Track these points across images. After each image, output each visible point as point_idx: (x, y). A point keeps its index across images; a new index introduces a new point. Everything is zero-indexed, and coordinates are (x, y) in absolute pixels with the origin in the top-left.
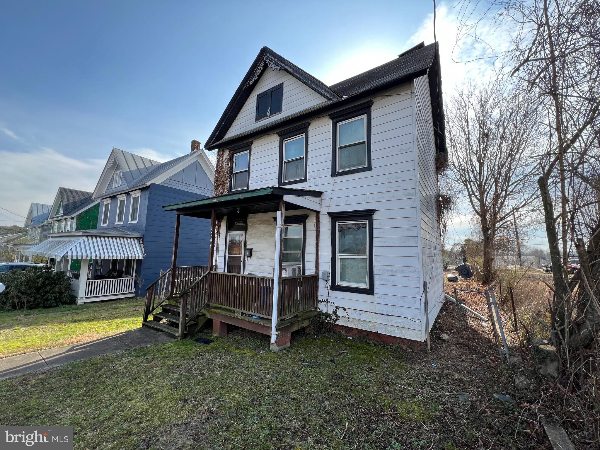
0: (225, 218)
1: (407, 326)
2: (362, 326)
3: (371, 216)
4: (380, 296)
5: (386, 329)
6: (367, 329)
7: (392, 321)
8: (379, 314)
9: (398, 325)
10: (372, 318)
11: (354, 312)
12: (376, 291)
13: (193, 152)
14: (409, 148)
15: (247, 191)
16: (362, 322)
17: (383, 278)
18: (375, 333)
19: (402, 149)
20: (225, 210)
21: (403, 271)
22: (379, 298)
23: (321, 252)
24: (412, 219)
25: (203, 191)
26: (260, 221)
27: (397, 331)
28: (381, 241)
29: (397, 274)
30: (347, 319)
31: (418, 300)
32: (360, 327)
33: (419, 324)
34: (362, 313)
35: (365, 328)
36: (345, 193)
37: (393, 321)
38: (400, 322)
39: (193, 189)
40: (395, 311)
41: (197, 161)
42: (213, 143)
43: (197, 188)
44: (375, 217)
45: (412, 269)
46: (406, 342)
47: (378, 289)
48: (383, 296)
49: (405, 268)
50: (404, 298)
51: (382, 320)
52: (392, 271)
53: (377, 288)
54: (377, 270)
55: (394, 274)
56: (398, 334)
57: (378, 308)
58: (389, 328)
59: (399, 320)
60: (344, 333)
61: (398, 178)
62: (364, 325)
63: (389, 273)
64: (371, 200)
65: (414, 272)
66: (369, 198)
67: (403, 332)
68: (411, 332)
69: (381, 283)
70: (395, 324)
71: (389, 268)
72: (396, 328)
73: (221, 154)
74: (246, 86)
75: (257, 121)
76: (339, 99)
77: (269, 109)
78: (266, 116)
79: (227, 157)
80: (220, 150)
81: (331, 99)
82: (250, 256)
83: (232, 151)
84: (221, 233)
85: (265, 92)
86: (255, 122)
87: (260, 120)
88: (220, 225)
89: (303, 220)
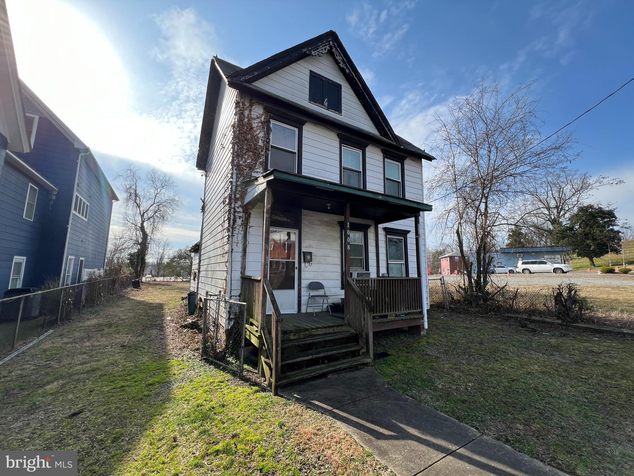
3: (406, 234)
26: (319, 221)
42: (245, 81)
44: (408, 236)
73: (247, 104)
74: (307, 51)
75: (311, 102)
76: (398, 145)
77: (326, 100)
78: (323, 104)
79: (258, 116)
80: (244, 97)
81: (390, 139)
82: (310, 261)
83: (269, 112)
84: (251, 227)
85: (321, 75)
86: (308, 101)
87: (315, 104)
88: (250, 214)
89: (364, 229)
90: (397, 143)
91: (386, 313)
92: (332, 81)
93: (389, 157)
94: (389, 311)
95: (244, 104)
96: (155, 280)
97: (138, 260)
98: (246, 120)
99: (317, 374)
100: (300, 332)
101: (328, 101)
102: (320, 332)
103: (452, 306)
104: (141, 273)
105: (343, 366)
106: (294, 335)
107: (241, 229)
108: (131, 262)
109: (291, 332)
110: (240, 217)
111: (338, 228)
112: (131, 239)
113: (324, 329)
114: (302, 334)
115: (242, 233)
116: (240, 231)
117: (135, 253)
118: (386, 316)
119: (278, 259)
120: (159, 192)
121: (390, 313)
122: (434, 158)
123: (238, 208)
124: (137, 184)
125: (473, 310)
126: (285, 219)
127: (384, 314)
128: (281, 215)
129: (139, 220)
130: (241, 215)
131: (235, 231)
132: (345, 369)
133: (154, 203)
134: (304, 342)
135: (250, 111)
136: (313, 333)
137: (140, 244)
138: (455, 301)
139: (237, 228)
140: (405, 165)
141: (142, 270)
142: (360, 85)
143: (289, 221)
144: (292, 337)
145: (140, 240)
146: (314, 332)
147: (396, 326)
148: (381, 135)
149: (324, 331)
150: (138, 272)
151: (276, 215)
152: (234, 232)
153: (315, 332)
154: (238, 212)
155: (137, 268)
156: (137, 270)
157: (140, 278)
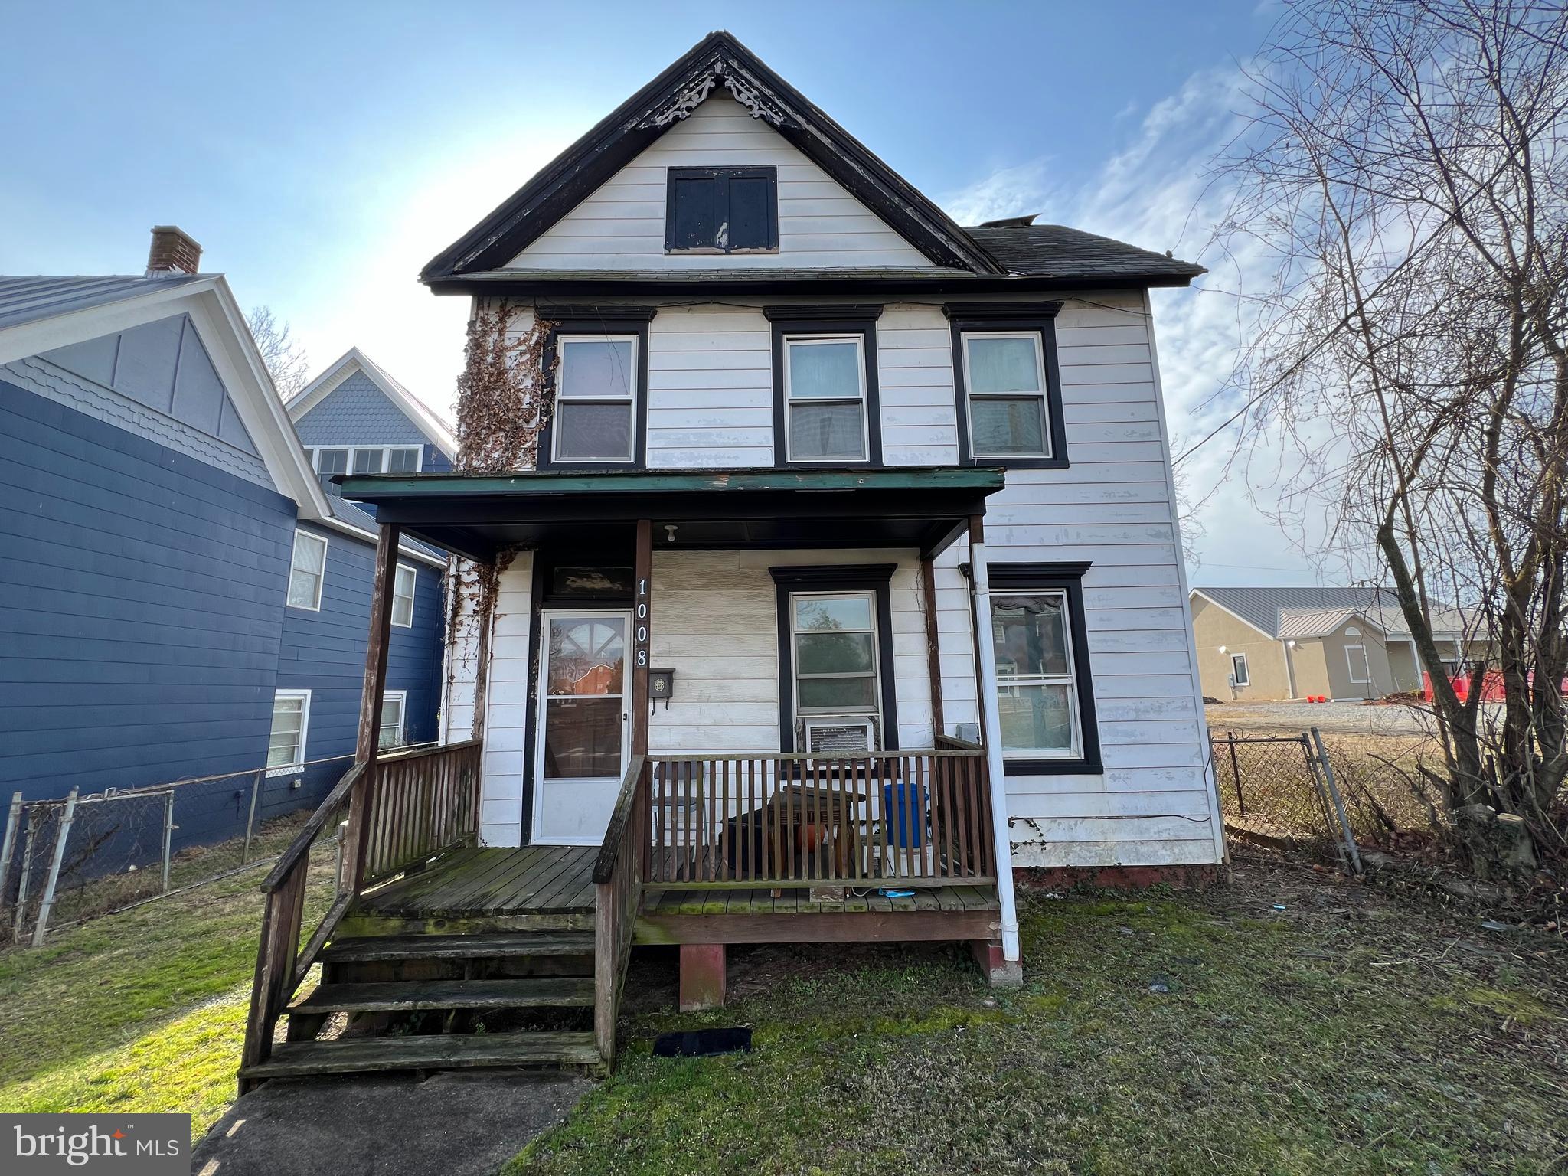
0: (526, 558)
1: (1184, 835)
2: (1079, 857)
3: (1078, 577)
4: (1116, 772)
5: (1137, 852)
6: (1095, 862)
7: (1148, 829)
8: (1118, 818)
9: (1164, 836)
10: (1103, 833)
11: (1054, 824)
12: (1106, 762)
13: (162, 275)
14: (1150, 434)
15: (638, 470)
16: (1078, 848)
17: (1119, 728)
18: (1115, 867)
19: (1133, 432)
20: (522, 528)
21: (1160, 707)
22: (1114, 778)
23: (944, 671)
24: (1168, 590)
25: (204, 447)
26: (701, 575)
27: (1164, 852)
28: (1105, 641)
29: (1148, 717)
30: (1037, 848)
31: (1199, 772)
32: (1074, 861)
33: (1207, 824)
34: (1076, 825)
35: (1087, 862)
36: (1002, 516)
37: (1152, 829)
38: (1166, 827)
39: (159, 429)
40: (1154, 805)
41: (186, 318)
42: (467, 269)
43: (175, 426)
44: (1086, 580)
45: (1178, 703)
46: (1181, 873)
47: (1109, 756)
48: (1122, 773)
49: (1164, 701)
50: (1169, 770)
51: (1126, 832)
52: (1137, 710)
53: (1106, 755)
54: (1102, 710)
55: (1142, 717)
56: (1165, 858)
57: (1115, 806)
58: (1145, 849)
59: (1165, 824)
60: (1027, 886)
61: (1131, 496)
62: (1085, 853)
63: (1132, 715)
64: (1073, 540)
65: (1185, 708)
66: (1067, 535)
67: (1176, 850)
68: (1192, 848)
69: (1116, 742)
70: (1156, 837)
71: (1130, 703)
72: (1158, 846)
73: (493, 318)
74: (639, 123)
75: (673, 251)
76: (997, 275)
77: (725, 226)
78: (713, 244)
79: (523, 338)
80: (486, 305)
81: (965, 267)
82: (667, 695)
83: (548, 320)
84: (500, 616)
85: (703, 168)
86: (663, 250)
87: (686, 251)
88: (498, 583)
89: (876, 580)
90: (990, 271)
91: (804, 882)
92: (742, 168)
93: (979, 324)
94: (818, 874)
95: (485, 322)
98: (490, 359)
99: (375, 1066)
100: (457, 918)
101: (729, 230)
102: (523, 923)
103: (1377, 859)
105: (473, 1057)
106: (439, 925)
107: (475, 624)
109: (431, 914)
110: (472, 596)
111: (772, 590)
113: (538, 918)
114: (463, 925)
115: (477, 633)
116: (473, 630)
118: (802, 893)
119: (584, 693)
121: (818, 882)
122: (1197, 270)
123: (469, 574)
125: (1464, 889)
126: (606, 584)
127: (791, 882)
128: (593, 575)
130: (475, 589)
131: (459, 630)
132: (480, 1068)
134: (429, 953)
135: (501, 333)
136: (502, 925)
138: (1401, 835)
139: (465, 622)
140: (1058, 333)
142: (826, 141)
143: (618, 586)
144: (431, 930)
146: (504, 922)
147: (844, 935)
148: (939, 264)
149: (538, 922)
151: (581, 577)
152: (457, 634)
153: (506, 922)
154: (467, 585)
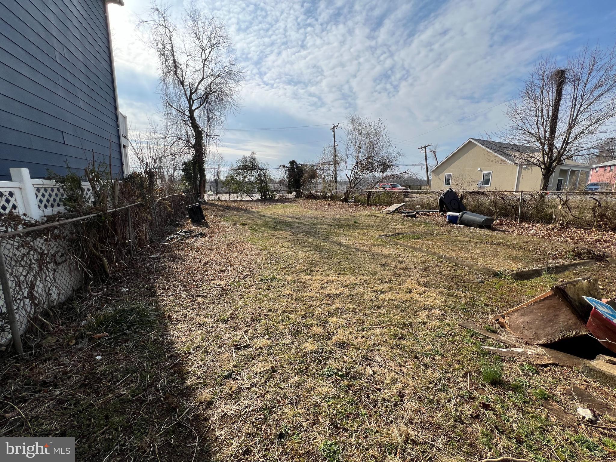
96: (219, 199)
97: (194, 170)
104: (202, 189)
108: (186, 175)
112: (181, 139)
117: (190, 161)
120: (207, 55)
124: (172, 39)
129: (185, 106)
133: (203, 78)
137: (193, 147)
141: (202, 185)
145: (193, 141)
150: (197, 189)
155: (196, 182)
156: (196, 185)
157: (202, 197)
